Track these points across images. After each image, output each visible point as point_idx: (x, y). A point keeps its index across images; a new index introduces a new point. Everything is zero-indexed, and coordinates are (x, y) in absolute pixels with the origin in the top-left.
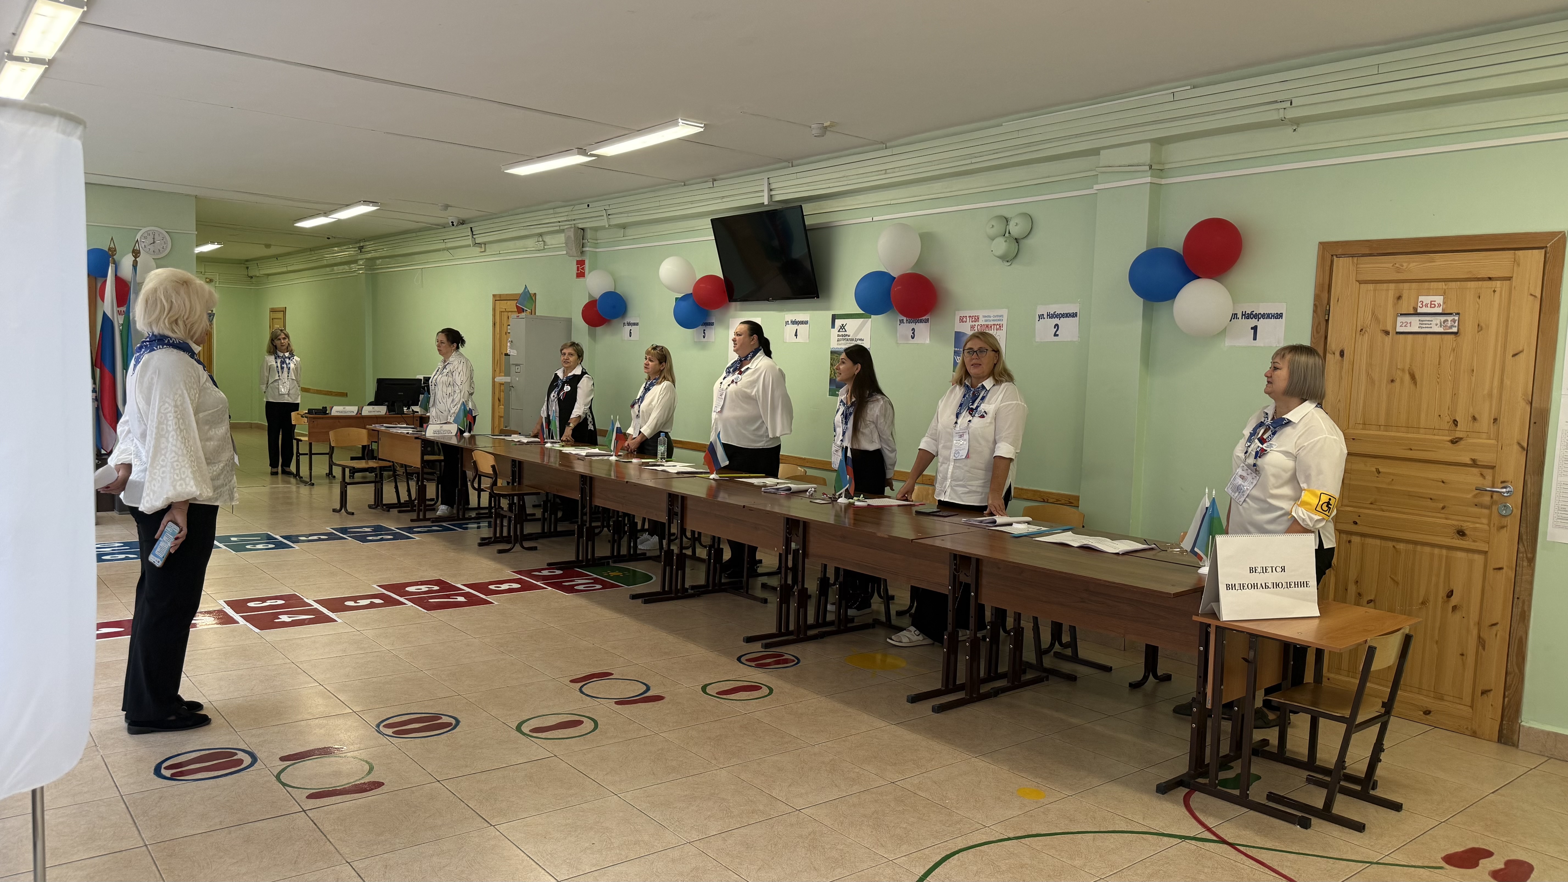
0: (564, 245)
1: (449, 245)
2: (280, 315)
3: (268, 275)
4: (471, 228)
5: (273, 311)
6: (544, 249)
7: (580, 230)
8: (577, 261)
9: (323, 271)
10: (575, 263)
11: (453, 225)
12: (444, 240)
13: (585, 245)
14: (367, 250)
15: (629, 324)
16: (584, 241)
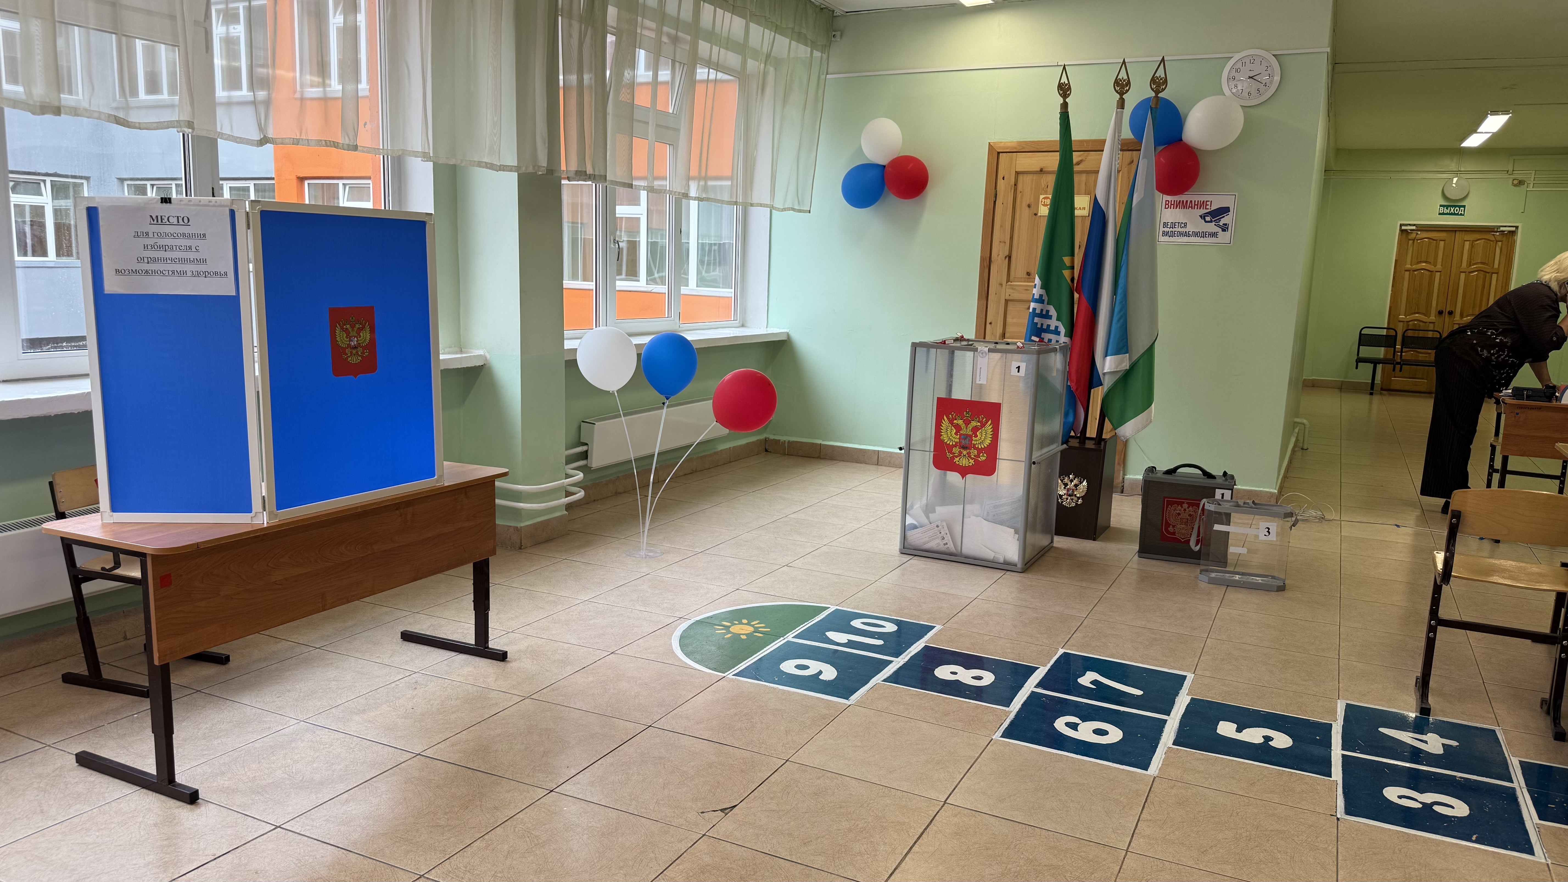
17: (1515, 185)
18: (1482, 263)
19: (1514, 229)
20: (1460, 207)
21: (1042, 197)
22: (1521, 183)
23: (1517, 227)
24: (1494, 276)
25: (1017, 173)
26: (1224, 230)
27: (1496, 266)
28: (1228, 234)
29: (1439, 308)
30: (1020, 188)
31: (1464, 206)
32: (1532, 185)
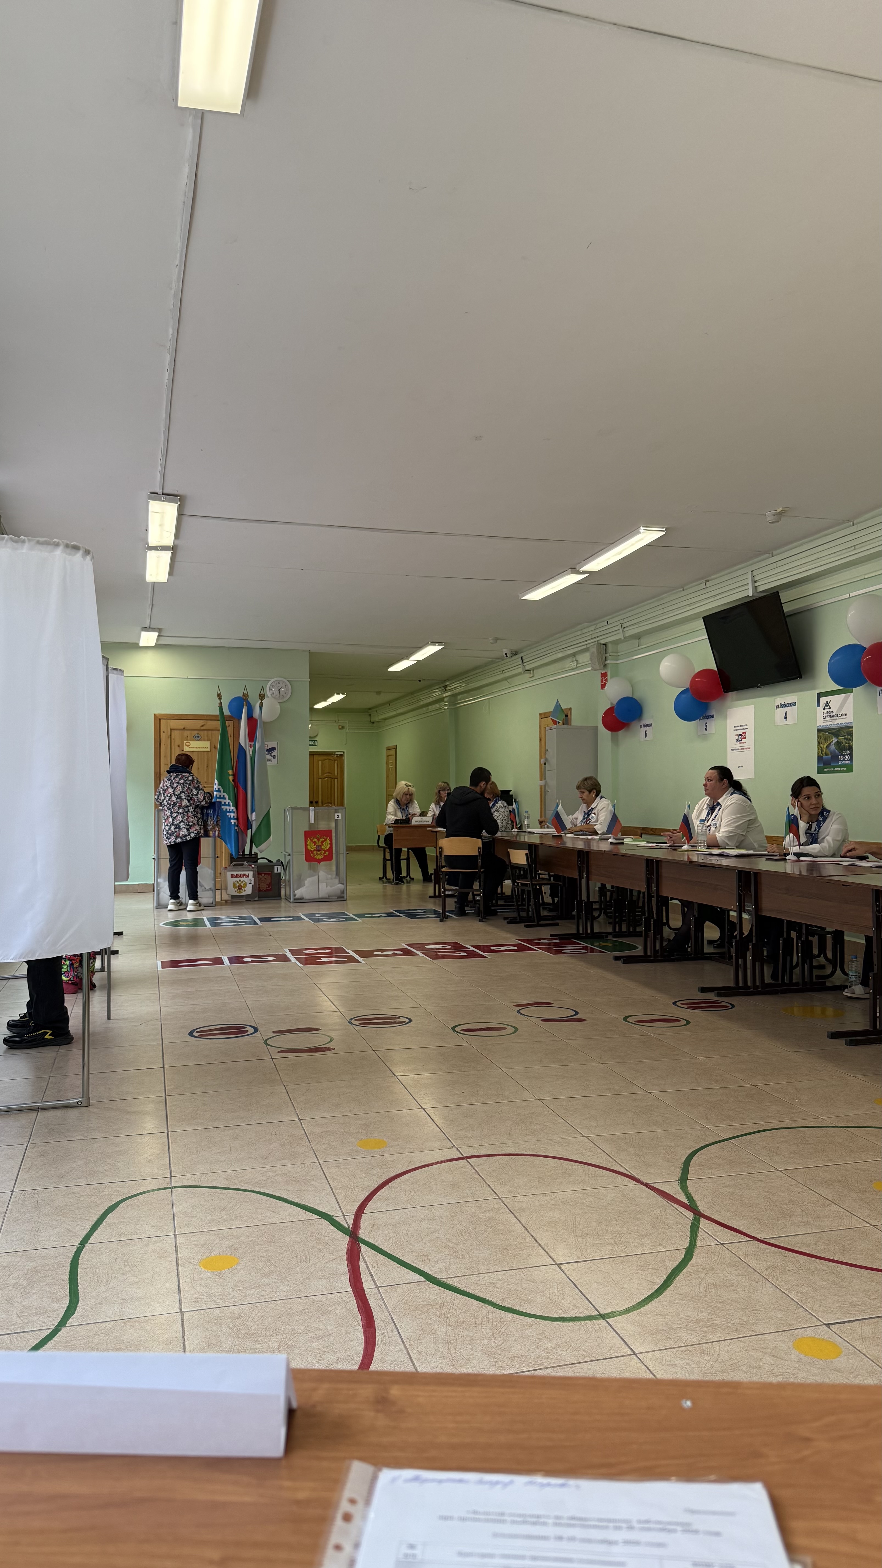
0: (590, 662)
1: (507, 675)
2: (392, 752)
3: (385, 719)
4: (522, 657)
5: (388, 749)
6: (577, 667)
7: (602, 646)
8: (602, 674)
9: (421, 711)
10: (600, 675)
11: (507, 656)
12: (502, 671)
13: (607, 659)
14: (449, 688)
15: (645, 726)
16: (606, 655)
17: (340, 729)
18: (329, 773)
19: (342, 753)
20: (314, 741)
21: (185, 742)
22: (343, 727)
23: (344, 752)
24: (336, 780)
25: (171, 730)
26: (274, 758)
27: (336, 774)
28: (276, 759)
29: (311, 800)
30: (173, 737)
31: (317, 741)
32: (348, 729)
